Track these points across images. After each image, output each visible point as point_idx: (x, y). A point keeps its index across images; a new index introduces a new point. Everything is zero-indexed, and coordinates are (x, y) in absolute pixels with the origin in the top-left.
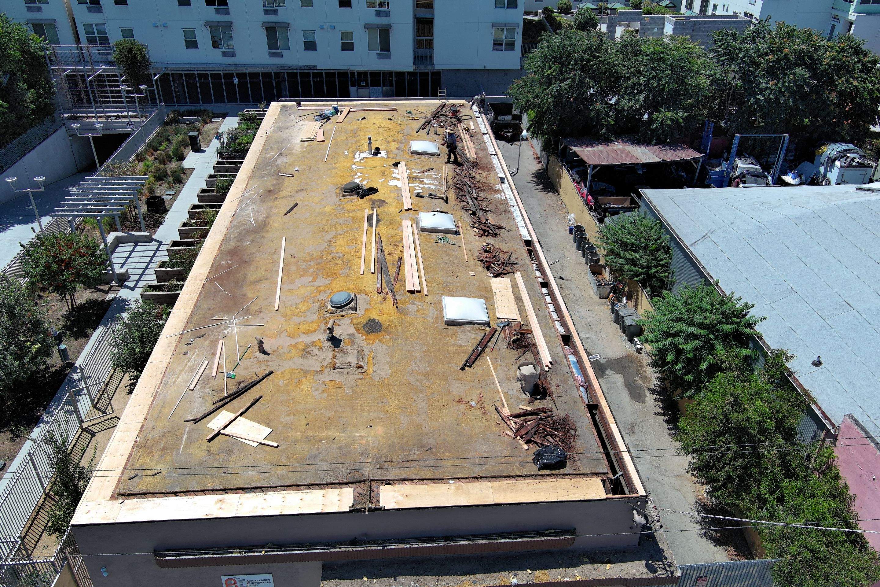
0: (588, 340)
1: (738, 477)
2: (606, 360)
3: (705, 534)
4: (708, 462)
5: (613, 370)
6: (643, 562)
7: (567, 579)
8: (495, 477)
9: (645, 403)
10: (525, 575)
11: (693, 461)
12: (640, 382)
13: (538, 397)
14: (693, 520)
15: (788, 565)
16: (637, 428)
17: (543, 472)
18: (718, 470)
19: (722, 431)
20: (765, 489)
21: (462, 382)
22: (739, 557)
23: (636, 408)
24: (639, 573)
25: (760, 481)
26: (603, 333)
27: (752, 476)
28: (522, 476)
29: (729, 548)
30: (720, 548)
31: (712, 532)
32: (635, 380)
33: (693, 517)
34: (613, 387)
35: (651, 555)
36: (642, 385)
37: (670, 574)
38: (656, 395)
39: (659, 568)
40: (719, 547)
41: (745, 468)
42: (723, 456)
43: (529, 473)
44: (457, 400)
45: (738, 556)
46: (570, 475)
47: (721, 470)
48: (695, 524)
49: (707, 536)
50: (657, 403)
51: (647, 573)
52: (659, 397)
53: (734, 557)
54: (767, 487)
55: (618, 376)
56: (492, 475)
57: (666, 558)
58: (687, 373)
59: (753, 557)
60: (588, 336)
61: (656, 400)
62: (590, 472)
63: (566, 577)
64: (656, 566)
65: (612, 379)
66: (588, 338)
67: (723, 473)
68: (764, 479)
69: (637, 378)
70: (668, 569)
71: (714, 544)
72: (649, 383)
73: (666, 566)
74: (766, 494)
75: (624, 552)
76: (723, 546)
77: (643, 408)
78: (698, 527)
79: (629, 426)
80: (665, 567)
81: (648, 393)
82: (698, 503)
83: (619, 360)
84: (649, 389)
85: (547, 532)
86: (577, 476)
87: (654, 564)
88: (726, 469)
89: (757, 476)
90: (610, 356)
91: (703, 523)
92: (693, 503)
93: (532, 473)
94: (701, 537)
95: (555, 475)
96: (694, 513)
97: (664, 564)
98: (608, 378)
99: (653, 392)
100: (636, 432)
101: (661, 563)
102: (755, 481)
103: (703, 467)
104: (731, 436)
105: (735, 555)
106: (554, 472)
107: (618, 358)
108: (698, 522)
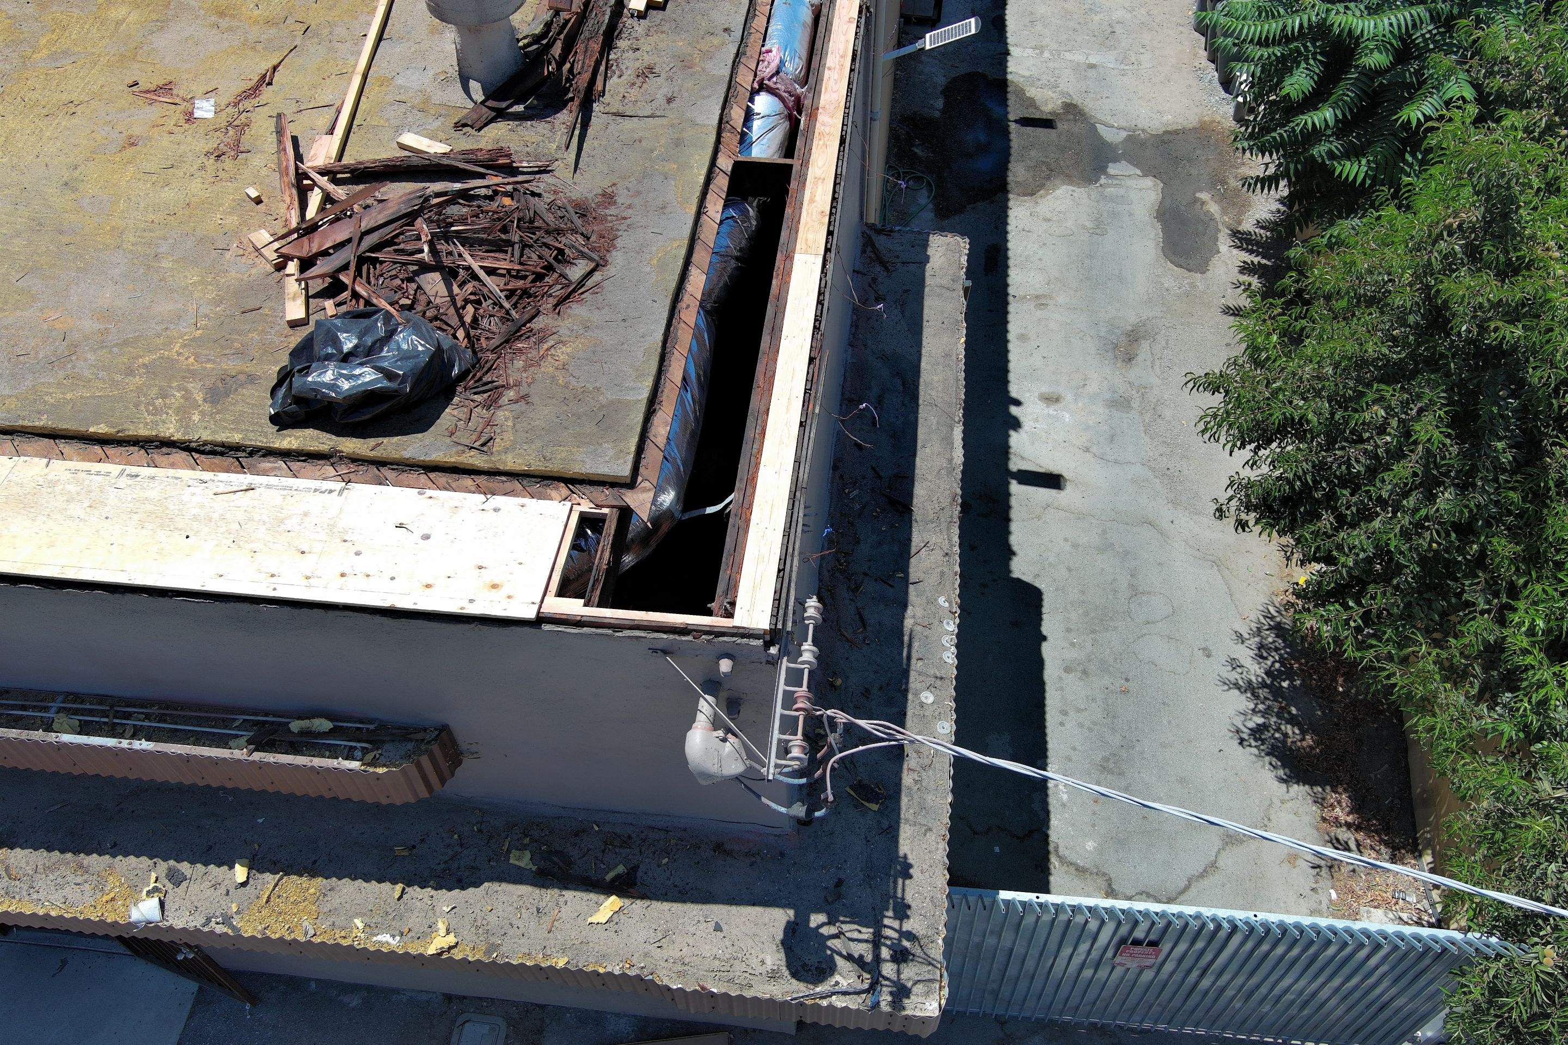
0: (1092, 73)
1: (1423, 561)
2: (1124, 134)
3: (1257, 732)
4: (1305, 484)
5: (1136, 166)
6: (779, 917)
7: (387, 940)
8: (54, 435)
9: (1203, 273)
10: (215, 886)
11: (1252, 475)
12: (1214, 208)
13: (519, 108)
14: (1234, 676)
15: (1537, 988)
16: (1145, 345)
17: (293, 440)
18: (1341, 521)
19: (1400, 364)
20: (1531, 632)
21: (224, 23)
22: (1360, 836)
23: (1168, 282)
24: (739, 967)
25: (1514, 592)
26: (1146, 58)
27: (1485, 569)
28: (186, 447)
29: (1332, 797)
30: (1299, 790)
31: (1289, 729)
32: (1196, 200)
33: (1234, 664)
34: (1115, 215)
35: (840, 883)
36: (1217, 216)
37: (885, 999)
38: (1251, 252)
39: (849, 958)
40: (1295, 787)
41: (1465, 530)
42: (1376, 468)
43: (222, 437)
44: (144, 85)
45: (1358, 828)
46: (430, 468)
47: (1353, 526)
48: (1236, 692)
49: (1263, 742)
50: (1245, 278)
51: (773, 976)
52: (1256, 260)
53: (1344, 834)
54: (1540, 623)
55: (1149, 182)
56: (42, 422)
57: (902, 912)
58: (1353, 153)
59: (1415, 845)
60: (1092, 60)
61: (1246, 269)
62: (537, 465)
63: (388, 929)
64: (834, 943)
65: (1122, 191)
66: (1092, 66)
67: (1357, 538)
68: (1538, 588)
69: (1204, 196)
70: (888, 969)
71: (1281, 772)
72: (1241, 213)
73: (885, 953)
74: (1525, 652)
75: (719, 847)
76: (1312, 784)
77: (1193, 286)
78: (1243, 702)
79: (1123, 338)
80: (877, 959)
81: (1224, 244)
82: (1272, 618)
83: (1166, 138)
84: (1235, 234)
85: (295, 726)
86: (467, 481)
87: (833, 930)
88: (1376, 524)
89: (1506, 571)
90: (1143, 123)
91: (1263, 693)
92: (1254, 615)
93: (236, 438)
94: (1242, 741)
95: (355, 460)
96: (1245, 655)
97: (876, 942)
98: (1109, 186)
99: (1243, 240)
100: (1140, 358)
101: (867, 933)
102: (1492, 588)
103: (1285, 501)
104: (1434, 386)
105: (1348, 826)
106: (350, 445)
107: (1166, 132)
108: (1250, 688)
